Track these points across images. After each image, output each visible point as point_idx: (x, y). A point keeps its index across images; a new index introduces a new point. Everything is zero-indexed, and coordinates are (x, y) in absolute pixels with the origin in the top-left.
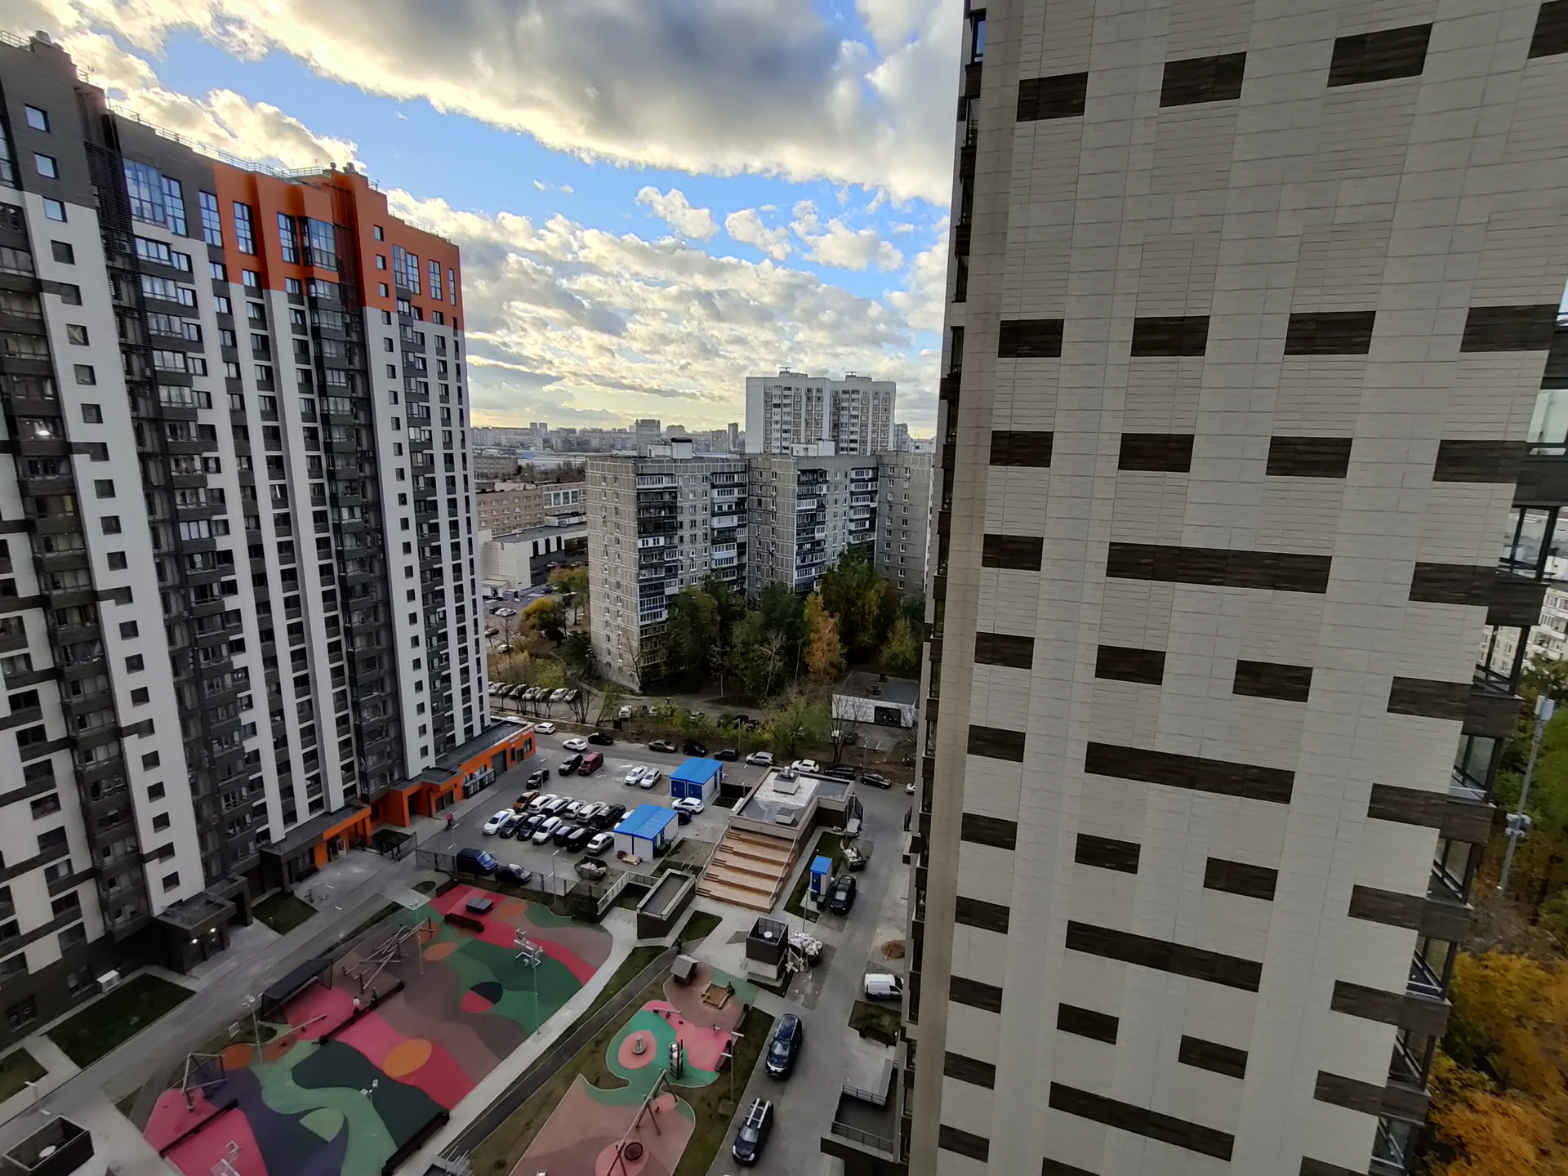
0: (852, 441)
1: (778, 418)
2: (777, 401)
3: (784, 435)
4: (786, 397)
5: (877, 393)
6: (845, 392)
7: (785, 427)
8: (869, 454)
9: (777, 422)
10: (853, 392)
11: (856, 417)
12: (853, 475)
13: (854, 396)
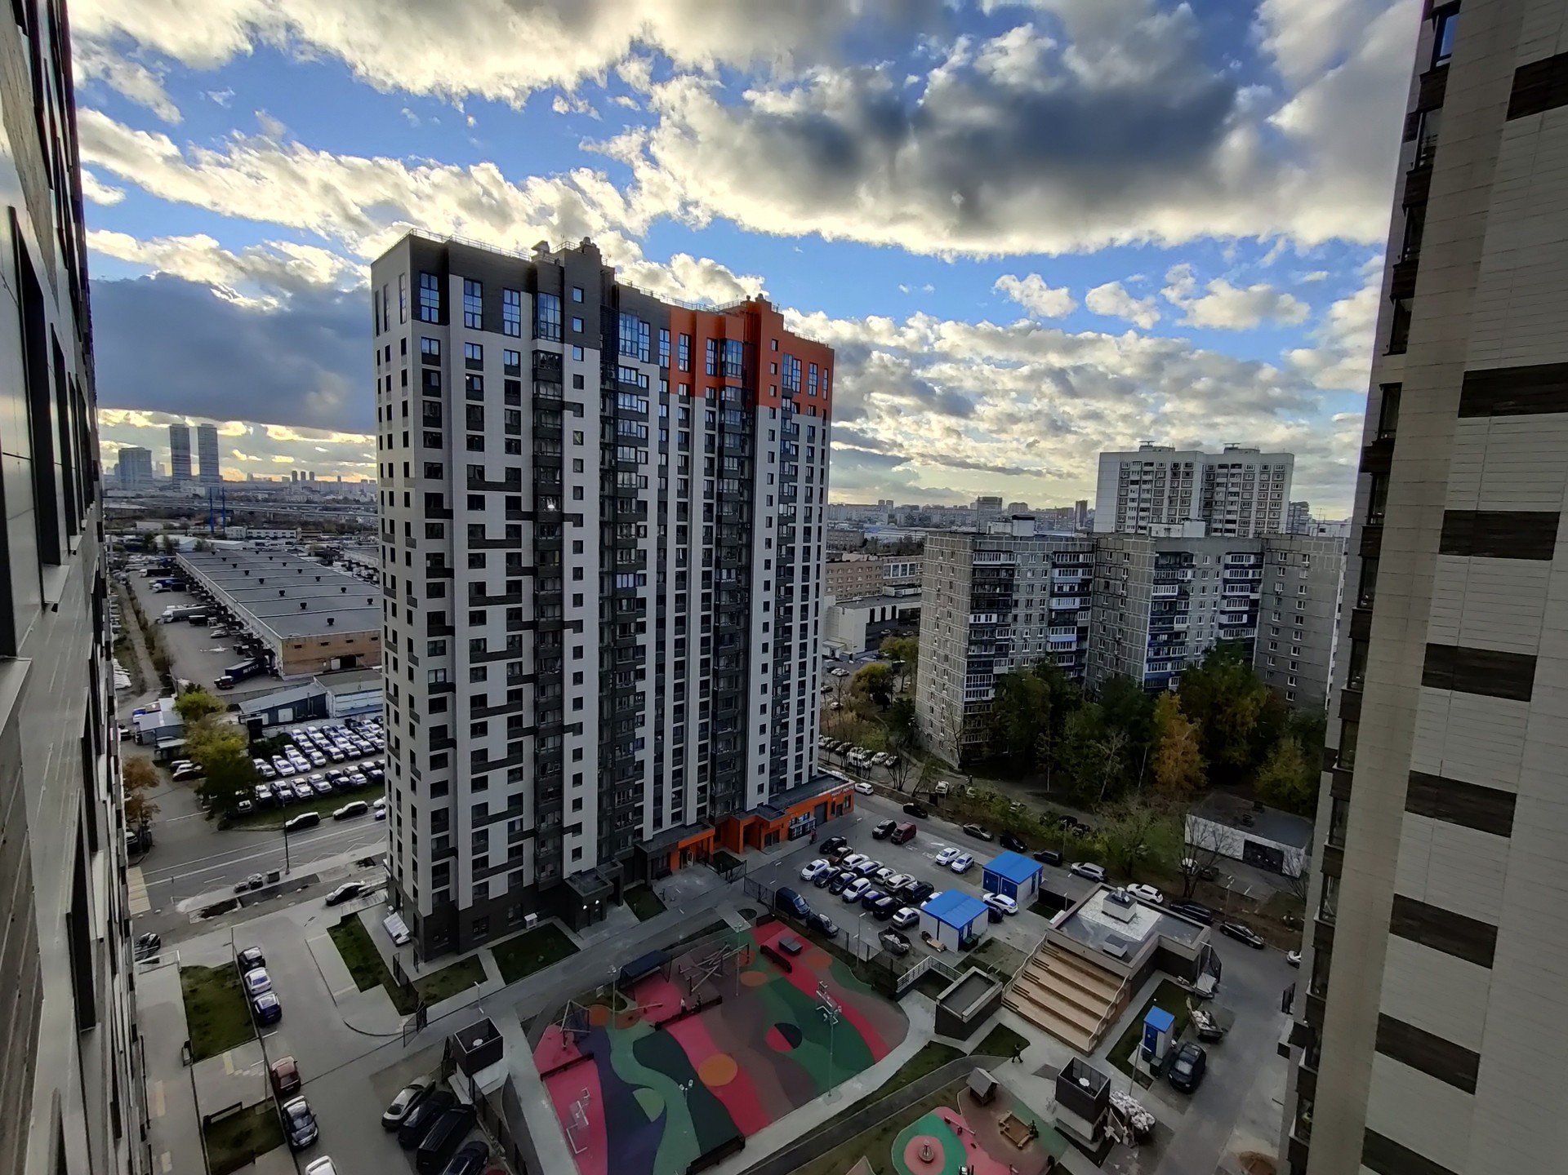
0: (1228, 522)
1: (1135, 496)
2: (1135, 478)
3: (1141, 514)
4: (1146, 473)
5: (1265, 467)
6: (1221, 466)
7: (1143, 505)
8: (1251, 536)
9: (1133, 500)
10: (1233, 466)
11: (1236, 494)
12: (1228, 560)
13: (1234, 471)
